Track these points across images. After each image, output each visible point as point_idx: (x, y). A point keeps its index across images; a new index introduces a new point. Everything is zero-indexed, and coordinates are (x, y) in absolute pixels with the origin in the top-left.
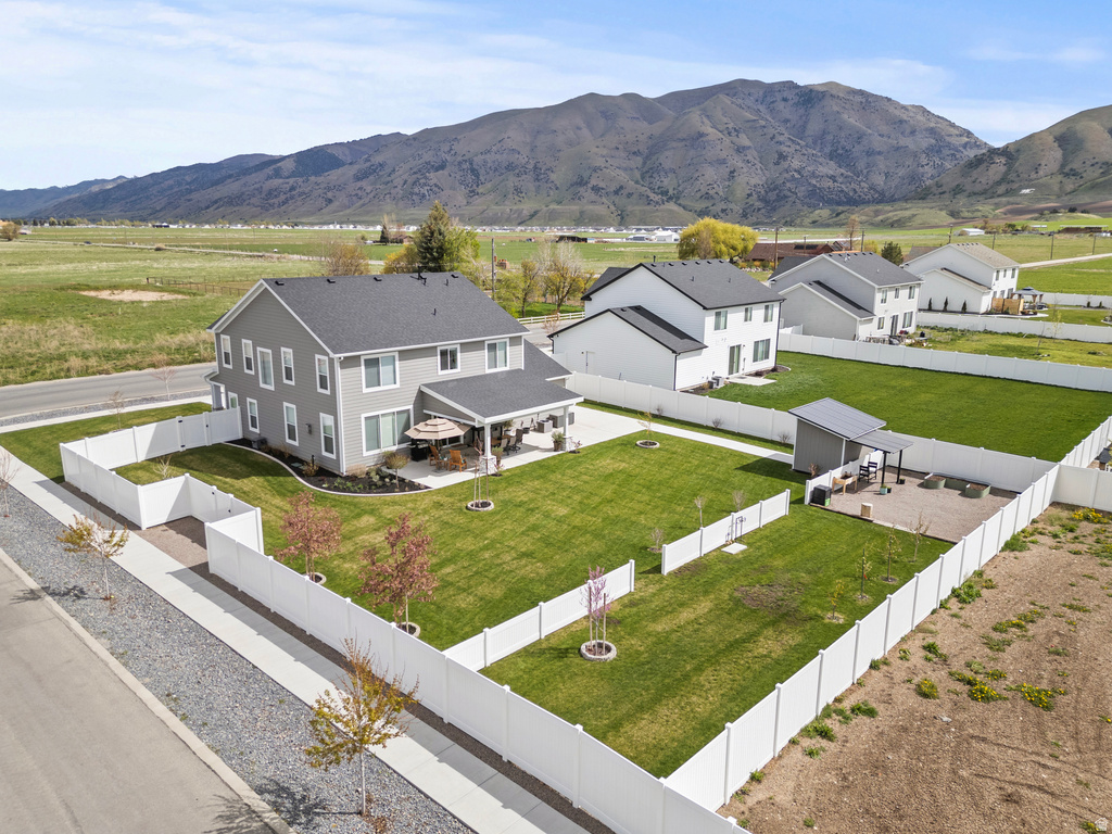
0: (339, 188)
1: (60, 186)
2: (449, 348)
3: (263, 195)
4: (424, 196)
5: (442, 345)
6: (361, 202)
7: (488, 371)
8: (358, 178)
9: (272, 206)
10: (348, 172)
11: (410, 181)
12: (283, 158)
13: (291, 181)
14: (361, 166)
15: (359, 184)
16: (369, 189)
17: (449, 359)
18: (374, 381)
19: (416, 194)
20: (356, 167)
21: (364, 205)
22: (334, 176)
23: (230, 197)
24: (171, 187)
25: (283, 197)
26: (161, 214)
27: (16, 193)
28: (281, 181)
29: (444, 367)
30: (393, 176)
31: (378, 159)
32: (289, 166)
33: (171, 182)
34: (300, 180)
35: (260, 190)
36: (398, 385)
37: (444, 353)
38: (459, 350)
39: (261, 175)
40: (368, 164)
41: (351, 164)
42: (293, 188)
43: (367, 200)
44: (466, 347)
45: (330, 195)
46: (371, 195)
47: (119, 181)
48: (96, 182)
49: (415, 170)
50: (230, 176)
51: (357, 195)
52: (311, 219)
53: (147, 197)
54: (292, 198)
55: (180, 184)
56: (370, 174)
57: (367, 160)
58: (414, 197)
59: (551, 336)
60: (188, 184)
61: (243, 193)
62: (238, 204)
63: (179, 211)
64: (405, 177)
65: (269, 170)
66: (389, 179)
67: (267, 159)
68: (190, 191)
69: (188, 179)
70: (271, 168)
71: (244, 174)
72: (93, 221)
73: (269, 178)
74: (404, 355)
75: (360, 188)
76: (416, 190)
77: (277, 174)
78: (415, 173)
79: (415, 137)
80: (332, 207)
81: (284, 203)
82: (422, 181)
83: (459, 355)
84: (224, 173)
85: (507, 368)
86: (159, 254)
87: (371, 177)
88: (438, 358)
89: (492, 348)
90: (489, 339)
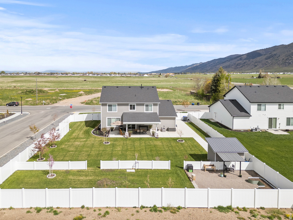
0: (259, 62)
1: (188, 65)
2: (132, 104)
3: (236, 65)
4: (290, 63)
5: (130, 103)
6: (267, 66)
7: (145, 112)
8: (266, 59)
9: (238, 68)
10: (263, 57)
11: (285, 59)
12: (243, 55)
13: (244, 61)
14: (268, 55)
15: (266, 61)
16: (270, 62)
17: (132, 107)
18: (110, 110)
19: (287, 63)
20: (266, 56)
21: (267, 67)
22: (258, 59)
23: (226, 66)
24: (212, 64)
25: (241, 65)
26: (208, 71)
27: (179, 67)
28: (241, 61)
29: (131, 109)
30: (279, 58)
31: (275, 53)
32: (245, 57)
33: (212, 63)
34: (247, 60)
35: (235, 64)
36: (117, 112)
37: (131, 106)
39: (236, 60)
40: (270, 55)
41: (265, 55)
42: (245, 63)
43: (268, 65)
44: (138, 105)
45: (256, 64)
46: (270, 64)
47: (200, 64)
48: (196, 64)
49: (287, 55)
50: (227, 61)
51: (265, 64)
52: (249, 71)
53: (206, 67)
54: (244, 65)
55: (214, 63)
56: (271, 57)
57: (271, 53)
58: (286, 64)
59: (209, 107)
60: (216, 63)
61: (230, 65)
62: (228, 68)
63: (213, 70)
64: (283, 58)
65: (239, 59)
66: (278, 58)
67: (238, 55)
68: (216, 65)
69: (217, 62)
70: (239, 58)
71: (231, 60)
72: (191, 73)
73: (238, 60)
74: (119, 105)
75: (267, 62)
76: (287, 61)
77: (241, 59)
78: (287, 56)
79: (289, 45)
80: (256, 68)
81: (241, 67)
82: (290, 59)
83: (136, 106)
84: (226, 60)
85: (152, 112)
86: (191, 81)
87: (271, 58)
88: (129, 106)
89: (147, 106)
90: (146, 103)
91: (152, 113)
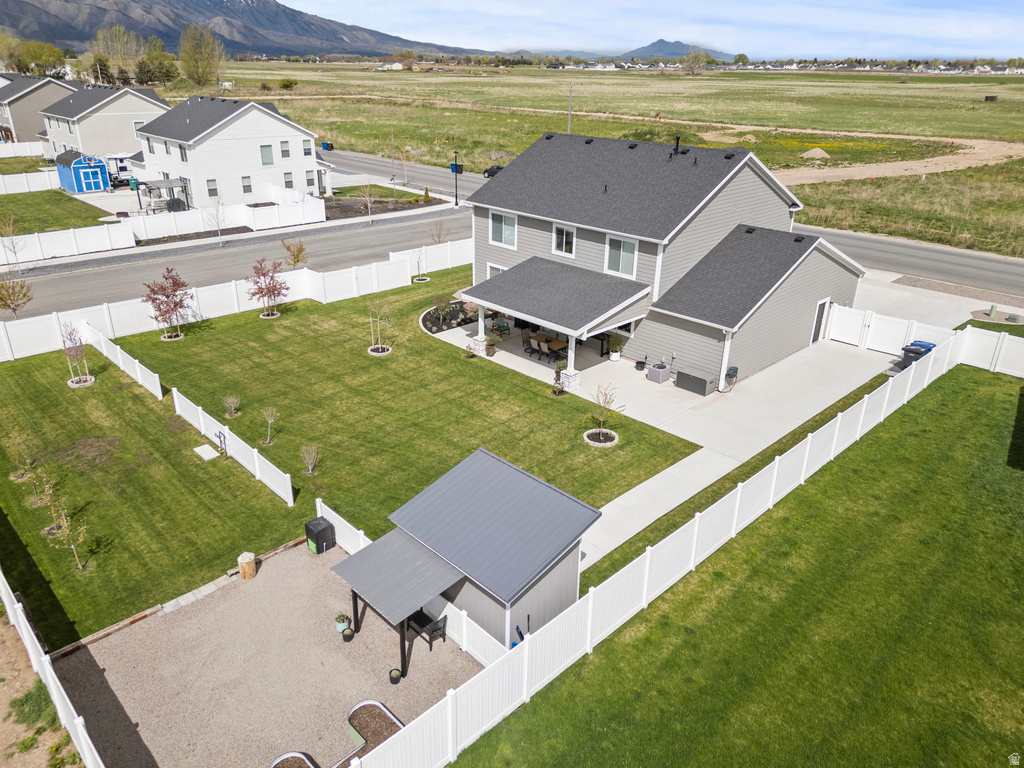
2: (565, 228)
5: (559, 223)
7: (607, 271)
17: (565, 241)
29: (559, 246)
36: (515, 248)
37: (560, 232)
38: (575, 234)
44: (584, 234)
74: (523, 222)
83: (575, 239)
85: (633, 277)
88: (554, 235)
89: (615, 244)
90: (611, 233)
91: (629, 281)
